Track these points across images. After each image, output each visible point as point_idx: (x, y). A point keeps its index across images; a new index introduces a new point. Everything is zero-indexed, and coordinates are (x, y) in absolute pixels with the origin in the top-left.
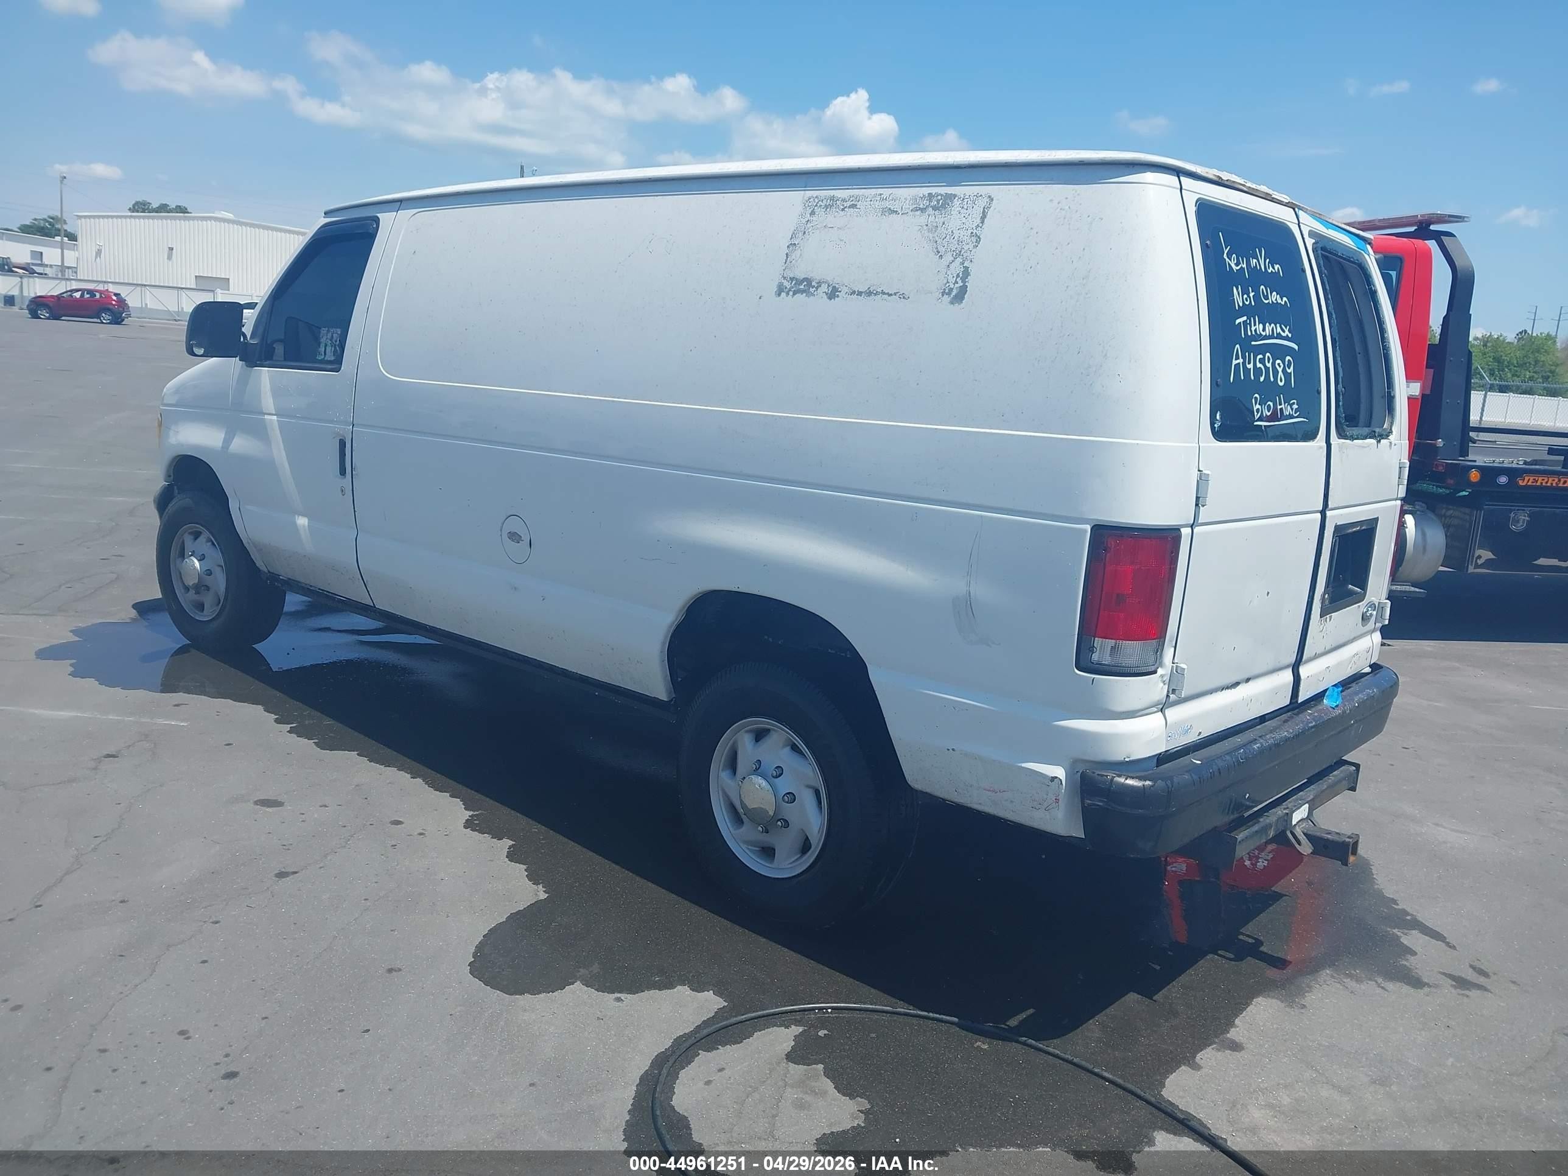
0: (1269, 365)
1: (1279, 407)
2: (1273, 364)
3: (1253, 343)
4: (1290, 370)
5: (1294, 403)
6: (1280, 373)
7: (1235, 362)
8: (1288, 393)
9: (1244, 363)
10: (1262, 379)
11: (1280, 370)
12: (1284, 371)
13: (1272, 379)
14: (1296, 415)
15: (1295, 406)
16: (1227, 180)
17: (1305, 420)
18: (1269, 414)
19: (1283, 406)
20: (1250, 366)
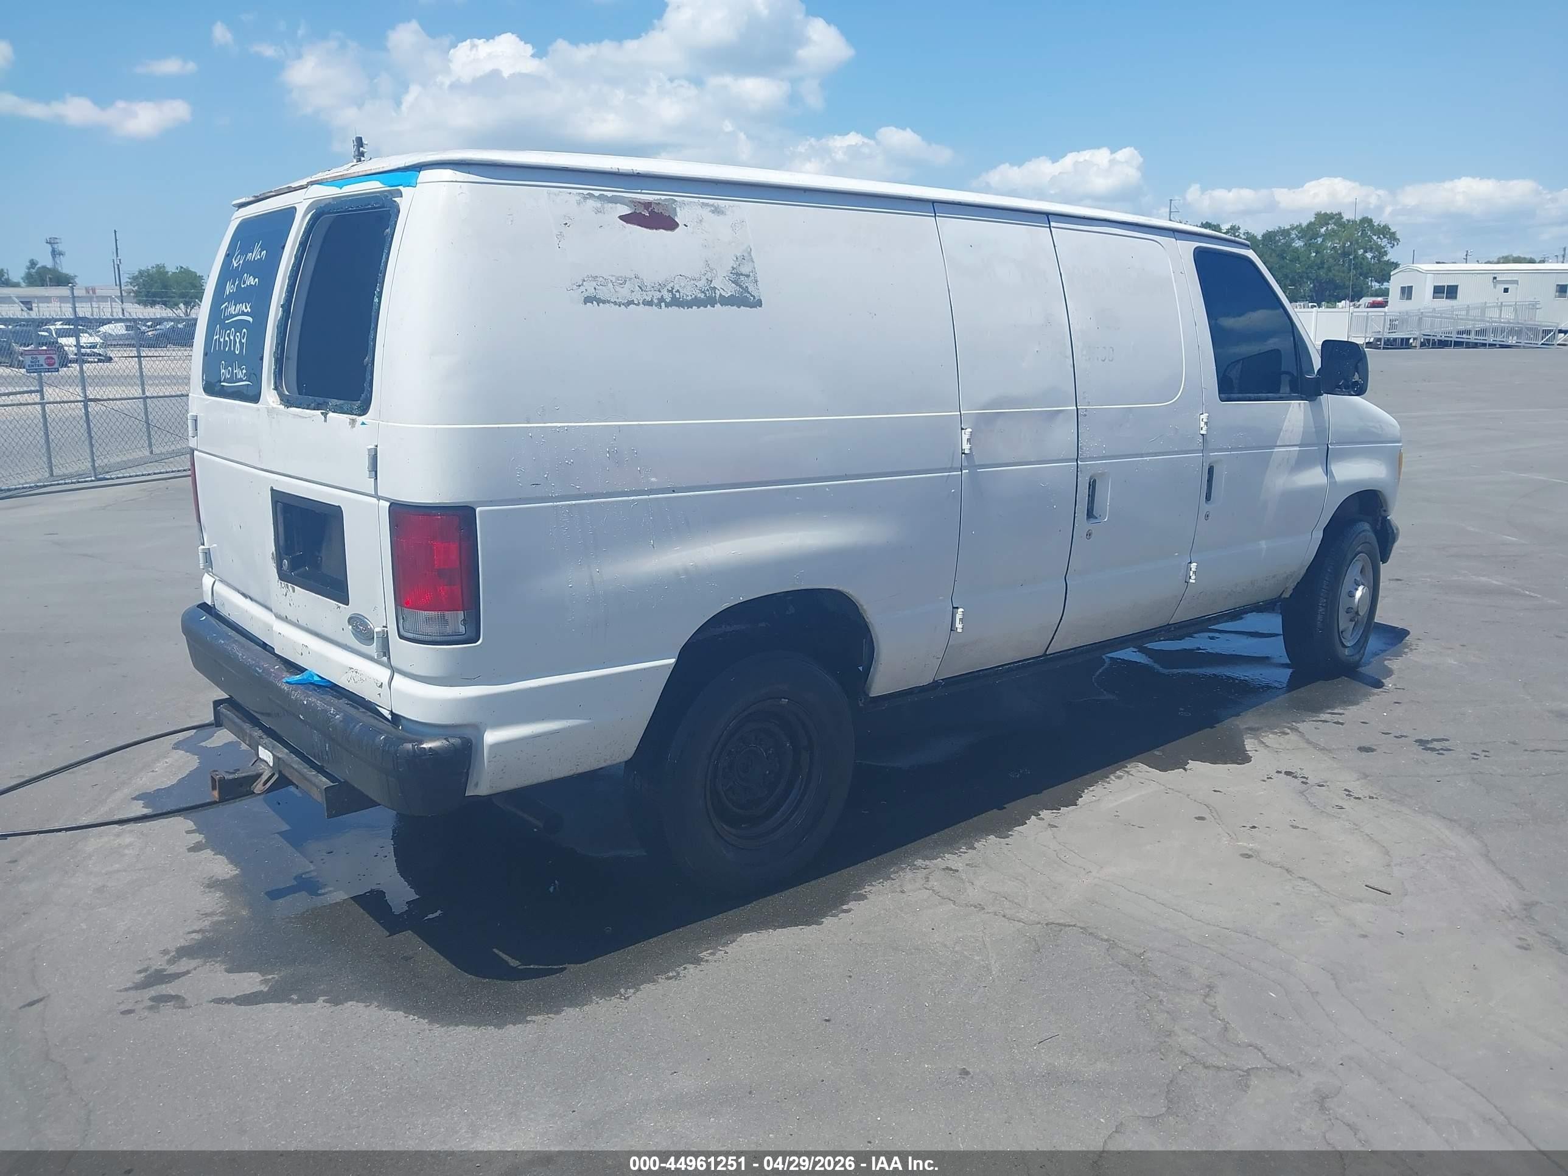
0: (232, 338)
1: (235, 372)
2: (234, 337)
3: (227, 322)
4: (244, 341)
5: (243, 369)
6: (238, 344)
7: (215, 338)
8: (240, 360)
9: (219, 338)
10: (227, 349)
11: (238, 341)
12: (240, 340)
13: (232, 349)
14: (244, 379)
15: (244, 371)
16: (260, 195)
17: (250, 383)
18: (229, 377)
19: (237, 371)
20: (222, 340)
